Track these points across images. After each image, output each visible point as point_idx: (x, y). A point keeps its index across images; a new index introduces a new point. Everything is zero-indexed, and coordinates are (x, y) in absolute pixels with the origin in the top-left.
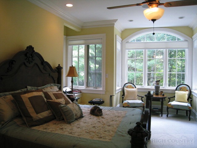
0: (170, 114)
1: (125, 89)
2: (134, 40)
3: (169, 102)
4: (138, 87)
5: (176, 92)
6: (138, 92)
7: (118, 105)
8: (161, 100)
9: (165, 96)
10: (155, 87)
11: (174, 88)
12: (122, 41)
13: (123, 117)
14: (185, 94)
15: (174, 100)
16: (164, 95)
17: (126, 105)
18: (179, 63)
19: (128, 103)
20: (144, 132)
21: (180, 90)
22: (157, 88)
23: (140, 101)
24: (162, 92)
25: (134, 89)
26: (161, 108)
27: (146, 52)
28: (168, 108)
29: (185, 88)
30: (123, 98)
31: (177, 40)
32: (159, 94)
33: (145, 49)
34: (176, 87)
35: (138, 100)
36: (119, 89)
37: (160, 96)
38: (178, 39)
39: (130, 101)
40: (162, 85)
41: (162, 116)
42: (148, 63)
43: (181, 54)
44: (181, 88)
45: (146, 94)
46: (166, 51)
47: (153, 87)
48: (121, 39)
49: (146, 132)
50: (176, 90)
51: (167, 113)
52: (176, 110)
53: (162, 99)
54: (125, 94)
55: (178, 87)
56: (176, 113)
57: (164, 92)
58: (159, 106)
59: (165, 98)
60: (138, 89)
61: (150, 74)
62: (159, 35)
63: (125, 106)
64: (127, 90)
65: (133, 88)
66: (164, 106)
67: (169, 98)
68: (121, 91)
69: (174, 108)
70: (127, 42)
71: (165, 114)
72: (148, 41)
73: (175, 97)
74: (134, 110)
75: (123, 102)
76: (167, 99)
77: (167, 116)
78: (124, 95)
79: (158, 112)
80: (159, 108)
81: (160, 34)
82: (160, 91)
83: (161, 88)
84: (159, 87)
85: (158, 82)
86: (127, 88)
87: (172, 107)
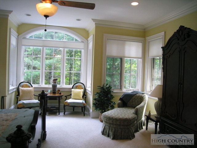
0: (67, 111)
1: (21, 88)
2: (31, 37)
3: (66, 100)
4: (34, 86)
5: (73, 90)
6: (34, 91)
7: (12, 107)
8: (58, 99)
9: (62, 94)
10: (52, 86)
11: (71, 86)
12: (18, 36)
13: (13, 120)
14: (80, 92)
15: (70, 98)
16: (60, 94)
17: (22, 106)
18: (78, 63)
19: (24, 103)
20: (26, 135)
21: (76, 88)
22: (54, 87)
23: (36, 101)
24: (59, 90)
25: (31, 88)
26: (58, 106)
27: (44, 50)
28: (65, 106)
29: (80, 86)
30: (17, 98)
31: (74, 41)
32: (57, 92)
33: (43, 46)
34: (73, 85)
35: (34, 100)
36: (14, 89)
37: (57, 95)
38: (76, 40)
39: (25, 102)
40: (59, 84)
41: (59, 114)
42: (48, 62)
43: (80, 55)
44: (77, 86)
45: (40, 93)
46: (64, 50)
47: (51, 86)
48: (17, 34)
49: (28, 135)
50: (72, 88)
51: (64, 111)
52: (72, 108)
53: (59, 97)
54: (21, 94)
55: (75, 86)
56: (73, 110)
57: (61, 90)
58: (57, 105)
59: (62, 96)
60: (35, 88)
61: (51, 72)
62: (60, 35)
63: (20, 107)
64: (22, 90)
65: (29, 87)
66: (61, 104)
67: (65, 96)
68: (16, 91)
69: (70, 105)
70: (25, 38)
71: (63, 112)
72: (49, 39)
73: (71, 94)
74: (26, 111)
75: (17, 103)
76: (64, 98)
77: (64, 113)
78: (19, 95)
79: (56, 111)
80: (56, 107)
81: (61, 33)
82: (57, 90)
83: (58, 86)
84: (56, 86)
85: (55, 80)
86: (22, 87)
87: (69, 105)
